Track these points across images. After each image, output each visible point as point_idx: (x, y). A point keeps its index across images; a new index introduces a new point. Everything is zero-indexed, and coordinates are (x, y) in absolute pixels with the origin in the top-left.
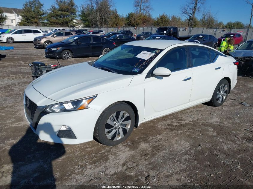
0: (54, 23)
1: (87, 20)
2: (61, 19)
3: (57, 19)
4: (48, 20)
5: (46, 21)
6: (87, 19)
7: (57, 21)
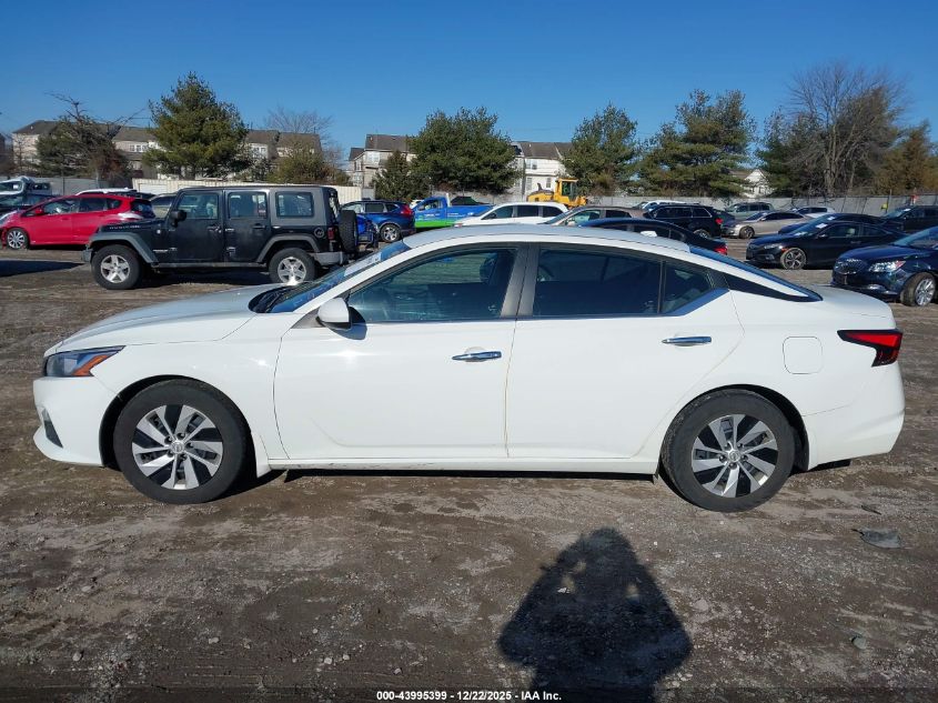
0: (661, 184)
1: (785, 171)
2: (690, 168)
3: (672, 169)
4: (642, 175)
5: (635, 178)
6: (786, 166)
7: (673, 176)
